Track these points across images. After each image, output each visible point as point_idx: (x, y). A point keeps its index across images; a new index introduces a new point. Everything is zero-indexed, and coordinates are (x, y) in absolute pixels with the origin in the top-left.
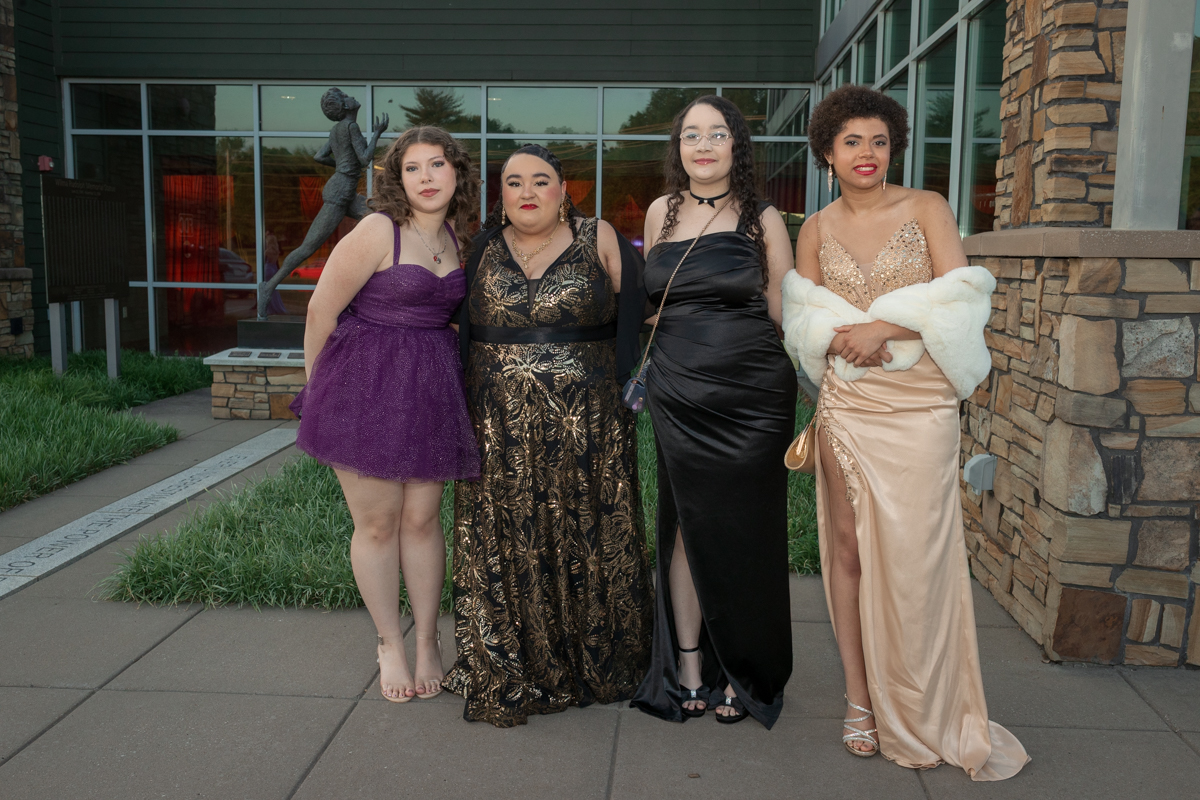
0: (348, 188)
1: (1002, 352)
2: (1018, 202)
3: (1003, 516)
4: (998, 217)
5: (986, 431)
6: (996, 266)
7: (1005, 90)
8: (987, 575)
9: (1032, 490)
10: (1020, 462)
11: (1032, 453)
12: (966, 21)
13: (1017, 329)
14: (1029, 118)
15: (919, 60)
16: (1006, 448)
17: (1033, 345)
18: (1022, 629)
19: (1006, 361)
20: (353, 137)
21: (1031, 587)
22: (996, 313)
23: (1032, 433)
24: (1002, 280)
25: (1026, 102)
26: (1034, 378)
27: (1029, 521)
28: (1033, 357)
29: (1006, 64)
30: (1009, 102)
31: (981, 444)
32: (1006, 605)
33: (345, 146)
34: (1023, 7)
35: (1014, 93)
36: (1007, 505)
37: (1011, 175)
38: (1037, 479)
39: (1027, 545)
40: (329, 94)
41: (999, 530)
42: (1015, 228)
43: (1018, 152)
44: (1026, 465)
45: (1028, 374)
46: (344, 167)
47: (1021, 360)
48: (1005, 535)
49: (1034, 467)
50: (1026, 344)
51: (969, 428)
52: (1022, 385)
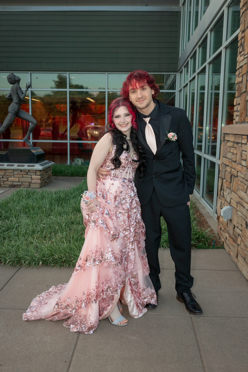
0: (17, 108)
1: (235, 169)
2: (241, 114)
3: (235, 229)
4: (234, 119)
5: (229, 197)
6: (233, 137)
7: (237, 73)
8: (229, 249)
9: (245, 222)
10: (241, 210)
11: (245, 208)
12: (225, 49)
13: (240, 161)
14: (245, 83)
15: (210, 63)
16: (236, 205)
17: (246, 168)
18: (241, 272)
19: (236, 173)
20: (18, 90)
21: (244, 257)
22: (233, 154)
23: (245, 200)
24: (235, 143)
25: (245, 77)
26: (246, 180)
27: (244, 233)
28: (246, 172)
29: (238, 63)
30: (239, 77)
31: (227, 202)
32: (235, 262)
33: (15, 93)
34: (244, 42)
35: (241, 74)
36: (236, 225)
37: (239, 104)
38: (247, 218)
39: (243, 242)
40: (10, 75)
41: (233, 234)
42: (240, 123)
43: (242, 95)
44: (243, 212)
45: (244, 178)
46: (15, 100)
47: (241, 173)
48: (235, 236)
49: (246, 213)
50: (243, 167)
51: (224, 195)
52: (242, 182)
